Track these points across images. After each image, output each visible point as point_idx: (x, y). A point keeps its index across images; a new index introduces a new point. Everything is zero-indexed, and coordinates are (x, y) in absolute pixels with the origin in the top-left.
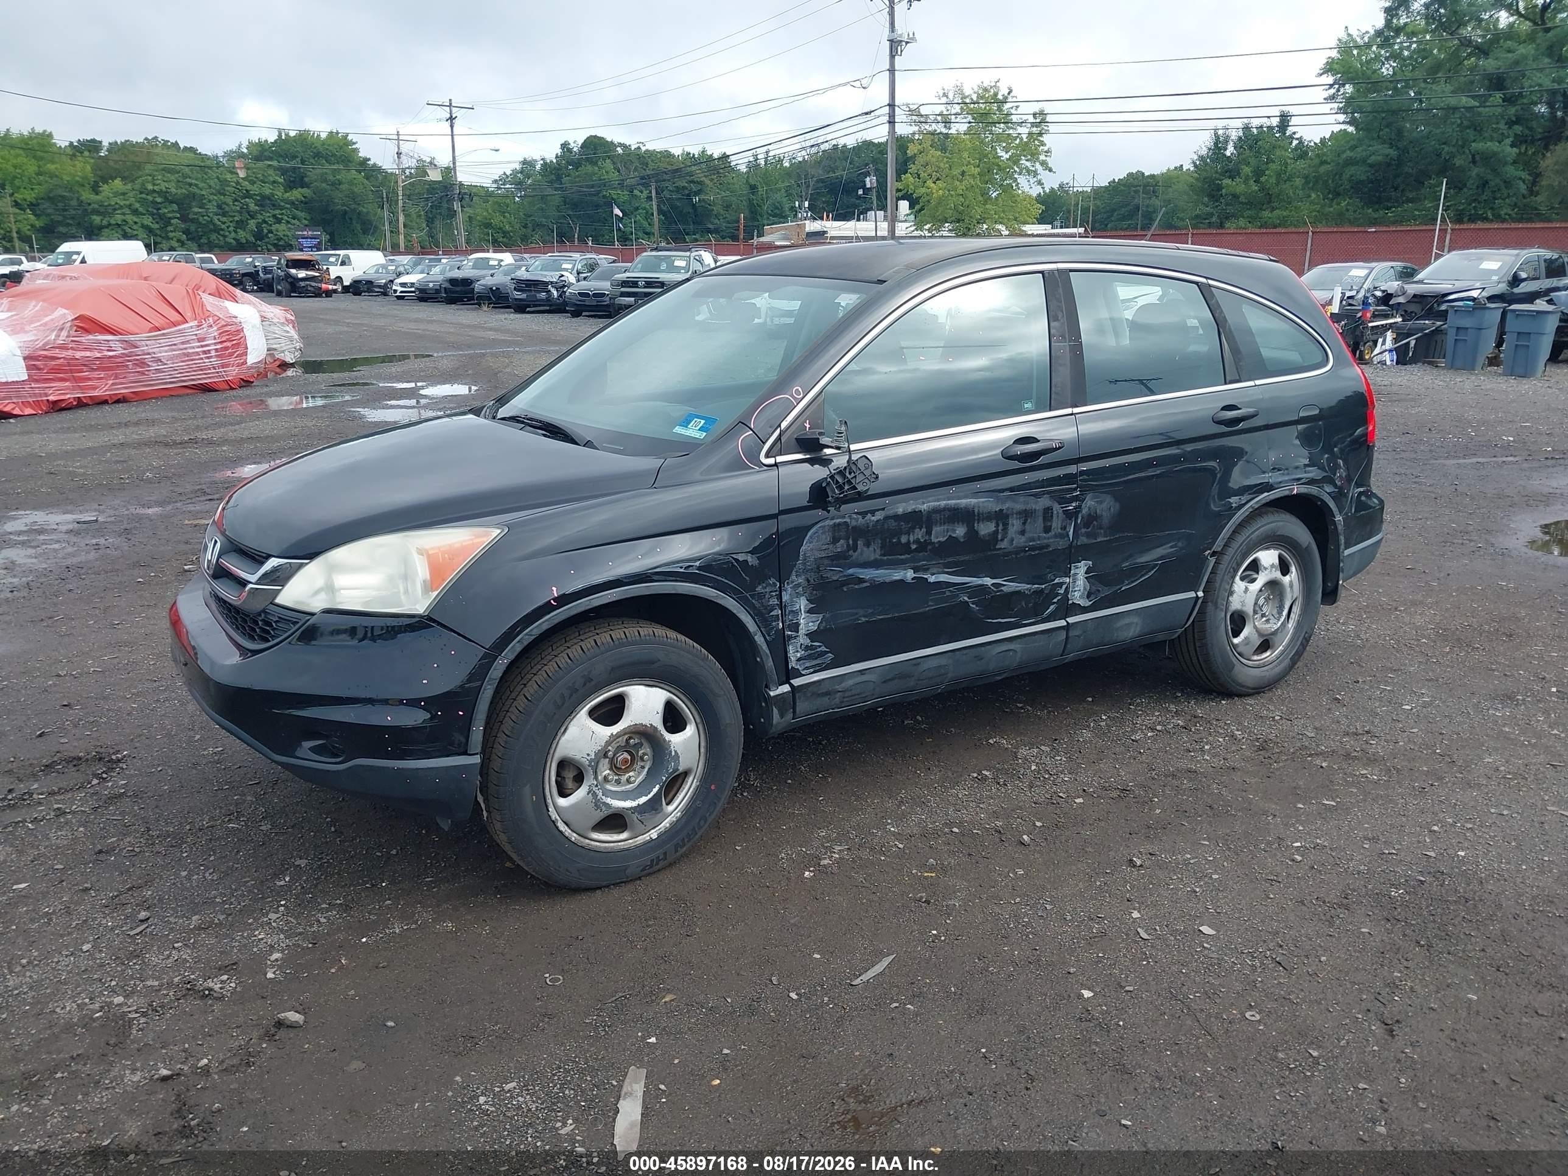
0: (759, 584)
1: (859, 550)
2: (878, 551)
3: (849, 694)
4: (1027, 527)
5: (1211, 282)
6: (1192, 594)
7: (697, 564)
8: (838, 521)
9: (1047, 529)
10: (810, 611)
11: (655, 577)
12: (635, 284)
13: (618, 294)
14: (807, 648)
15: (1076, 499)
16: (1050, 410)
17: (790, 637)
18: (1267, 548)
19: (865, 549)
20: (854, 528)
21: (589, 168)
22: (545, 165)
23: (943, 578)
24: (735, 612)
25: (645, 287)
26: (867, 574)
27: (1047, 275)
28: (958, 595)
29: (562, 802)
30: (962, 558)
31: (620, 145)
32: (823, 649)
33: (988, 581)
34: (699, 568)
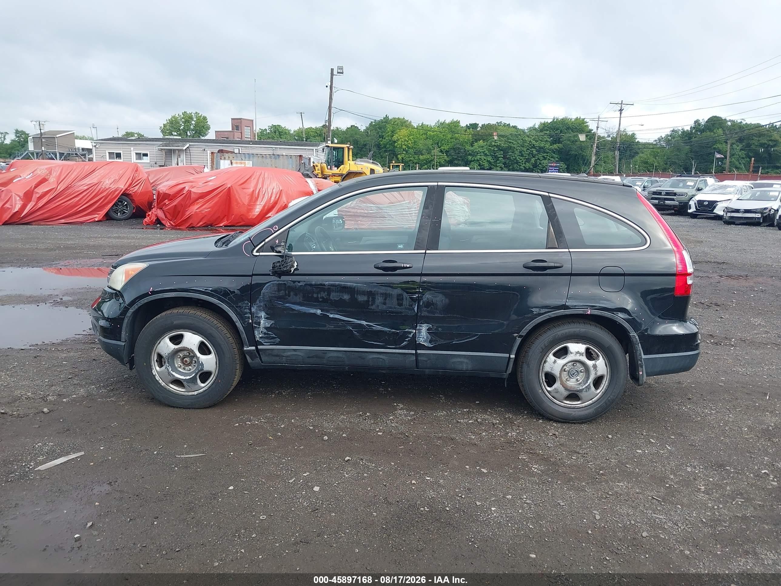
0: (240, 302)
1: (291, 297)
2: (301, 298)
3: (289, 358)
4: (387, 301)
5: (551, 195)
6: (507, 355)
7: (211, 289)
8: (281, 282)
9: (400, 305)
10: (266, 318)
11: (191, 291)
14: (265, 334)
15: (419, 293)
16: (415, 249)
17: (256, 327)
18: (575, 342)
19: (294, 296)
20: (289, 286)
22: (684, 132)
23: (337, 316)
24: (227, 311)
26: (297, 307)
27: (430, 188)
28: (346, 326)
29: (160, 369)
30: (349, 309)
32: (274, 336)
33: (364, 323)
34: (211, 291)
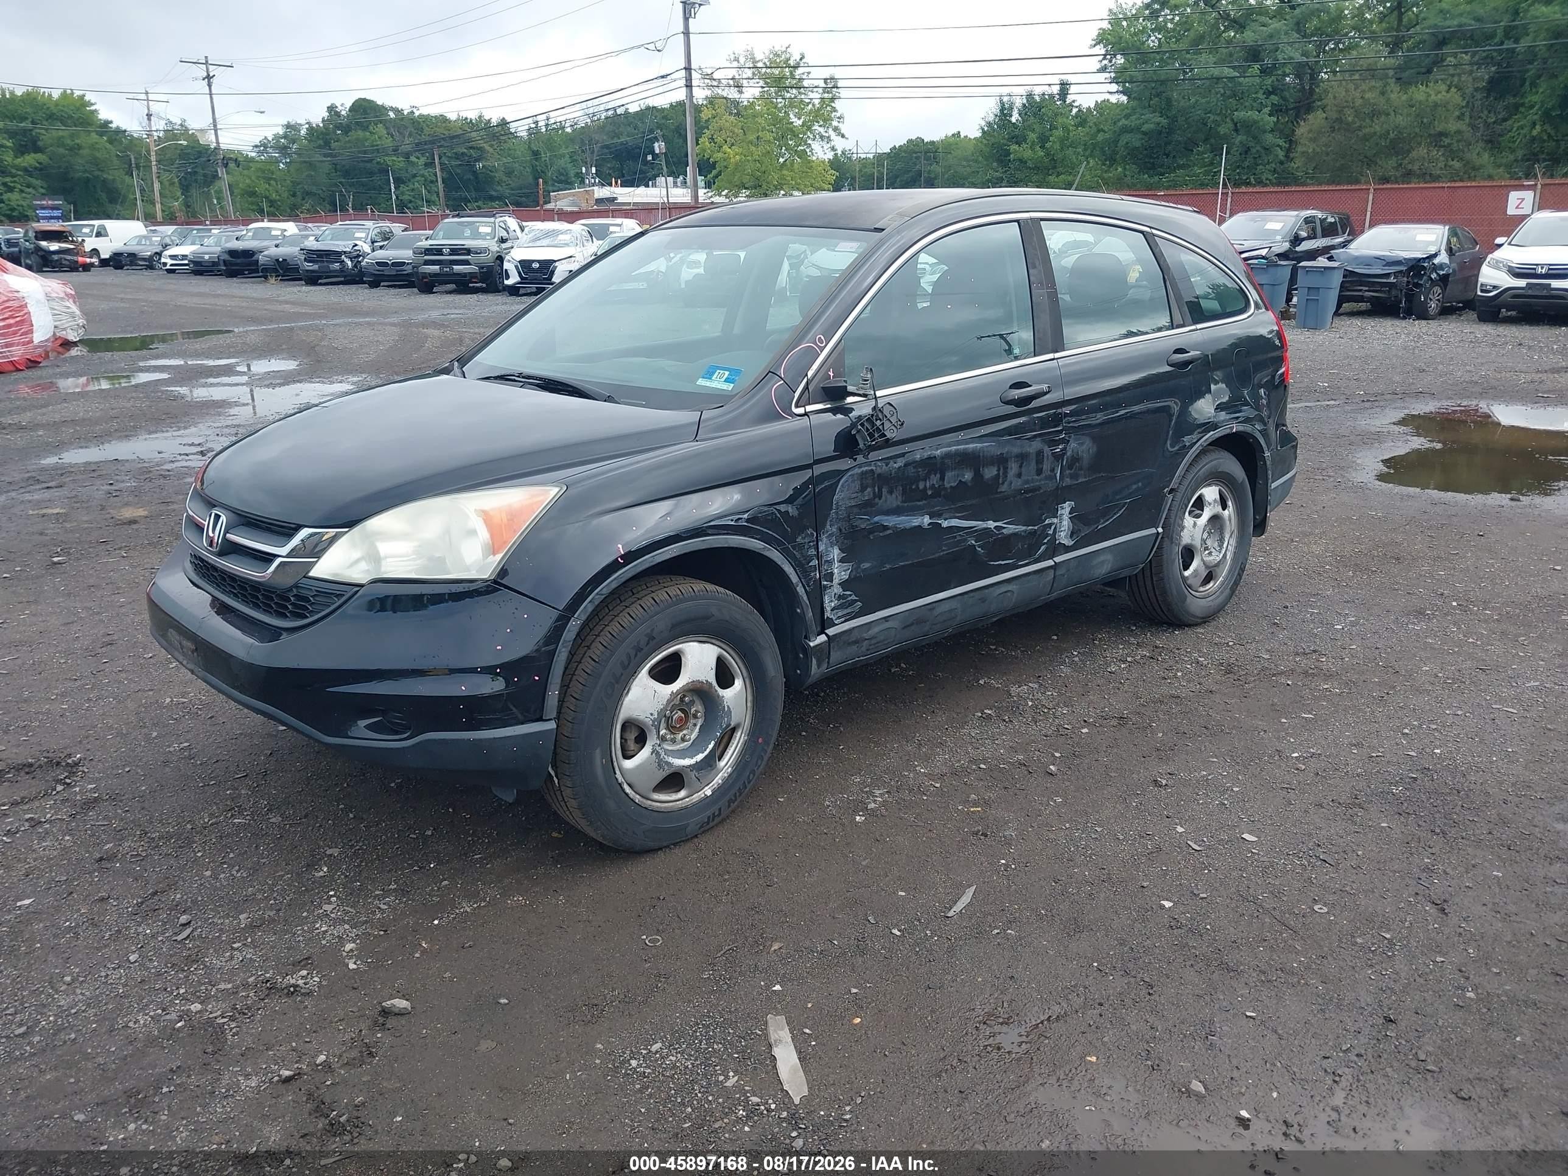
0: (799, 535)
1: (883, 498)
2: (900, 498)
3: (873, 642)
4: (1023, 470)
5: (1155, 232)
6: (1153, 531)
7: (746, 516)
8: (864, 469)
9: (1039, 472)
10: (841, 561)
11: (710, 532)
12: (439, 252)
13: (422, 262)
14: (840, 597)
15: (1063, 441)
16: (1035, 356)
17: (826, 587)
18: (1209, 485)
19: (889, 496)
20: (879, 475)
21: (360, 133)
22: (311, 129)
23: (955, 522)
24: (779, 563)
25: (450, 255)
26: (891, 521)
27: (1022, 224)
28: (966, 539)
29: (628, 764)
30: (969, 503)
31: (392, 109)
32: (854, 597)
33: (991, 524)
34: (748, 520)
